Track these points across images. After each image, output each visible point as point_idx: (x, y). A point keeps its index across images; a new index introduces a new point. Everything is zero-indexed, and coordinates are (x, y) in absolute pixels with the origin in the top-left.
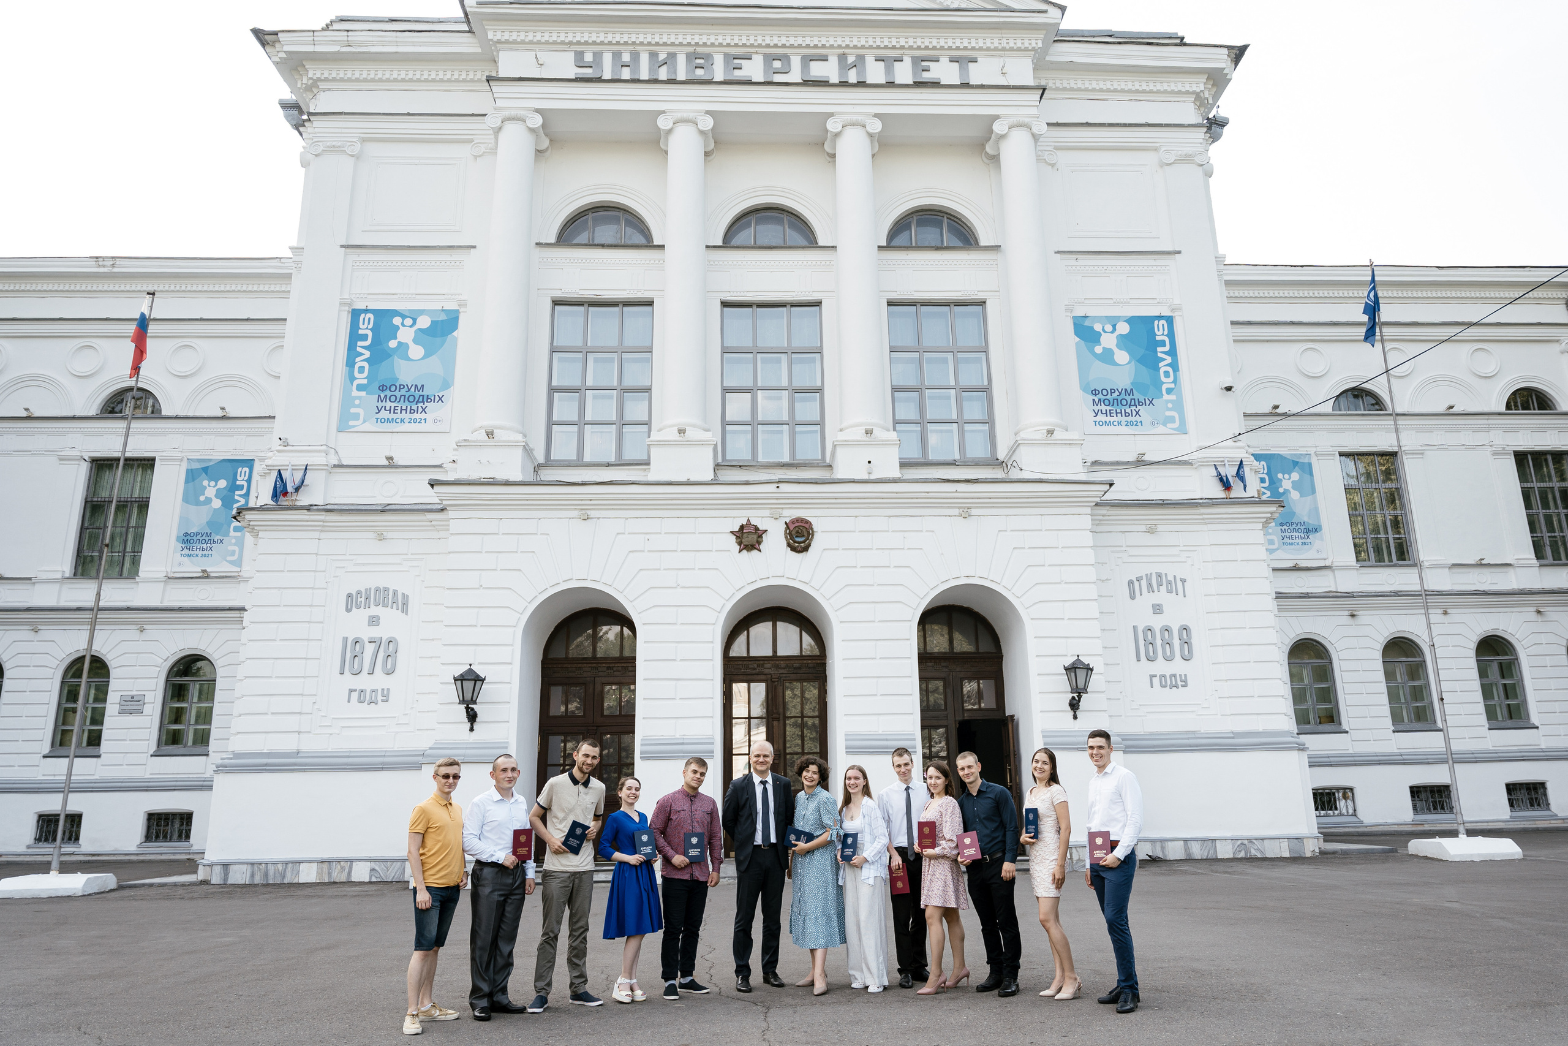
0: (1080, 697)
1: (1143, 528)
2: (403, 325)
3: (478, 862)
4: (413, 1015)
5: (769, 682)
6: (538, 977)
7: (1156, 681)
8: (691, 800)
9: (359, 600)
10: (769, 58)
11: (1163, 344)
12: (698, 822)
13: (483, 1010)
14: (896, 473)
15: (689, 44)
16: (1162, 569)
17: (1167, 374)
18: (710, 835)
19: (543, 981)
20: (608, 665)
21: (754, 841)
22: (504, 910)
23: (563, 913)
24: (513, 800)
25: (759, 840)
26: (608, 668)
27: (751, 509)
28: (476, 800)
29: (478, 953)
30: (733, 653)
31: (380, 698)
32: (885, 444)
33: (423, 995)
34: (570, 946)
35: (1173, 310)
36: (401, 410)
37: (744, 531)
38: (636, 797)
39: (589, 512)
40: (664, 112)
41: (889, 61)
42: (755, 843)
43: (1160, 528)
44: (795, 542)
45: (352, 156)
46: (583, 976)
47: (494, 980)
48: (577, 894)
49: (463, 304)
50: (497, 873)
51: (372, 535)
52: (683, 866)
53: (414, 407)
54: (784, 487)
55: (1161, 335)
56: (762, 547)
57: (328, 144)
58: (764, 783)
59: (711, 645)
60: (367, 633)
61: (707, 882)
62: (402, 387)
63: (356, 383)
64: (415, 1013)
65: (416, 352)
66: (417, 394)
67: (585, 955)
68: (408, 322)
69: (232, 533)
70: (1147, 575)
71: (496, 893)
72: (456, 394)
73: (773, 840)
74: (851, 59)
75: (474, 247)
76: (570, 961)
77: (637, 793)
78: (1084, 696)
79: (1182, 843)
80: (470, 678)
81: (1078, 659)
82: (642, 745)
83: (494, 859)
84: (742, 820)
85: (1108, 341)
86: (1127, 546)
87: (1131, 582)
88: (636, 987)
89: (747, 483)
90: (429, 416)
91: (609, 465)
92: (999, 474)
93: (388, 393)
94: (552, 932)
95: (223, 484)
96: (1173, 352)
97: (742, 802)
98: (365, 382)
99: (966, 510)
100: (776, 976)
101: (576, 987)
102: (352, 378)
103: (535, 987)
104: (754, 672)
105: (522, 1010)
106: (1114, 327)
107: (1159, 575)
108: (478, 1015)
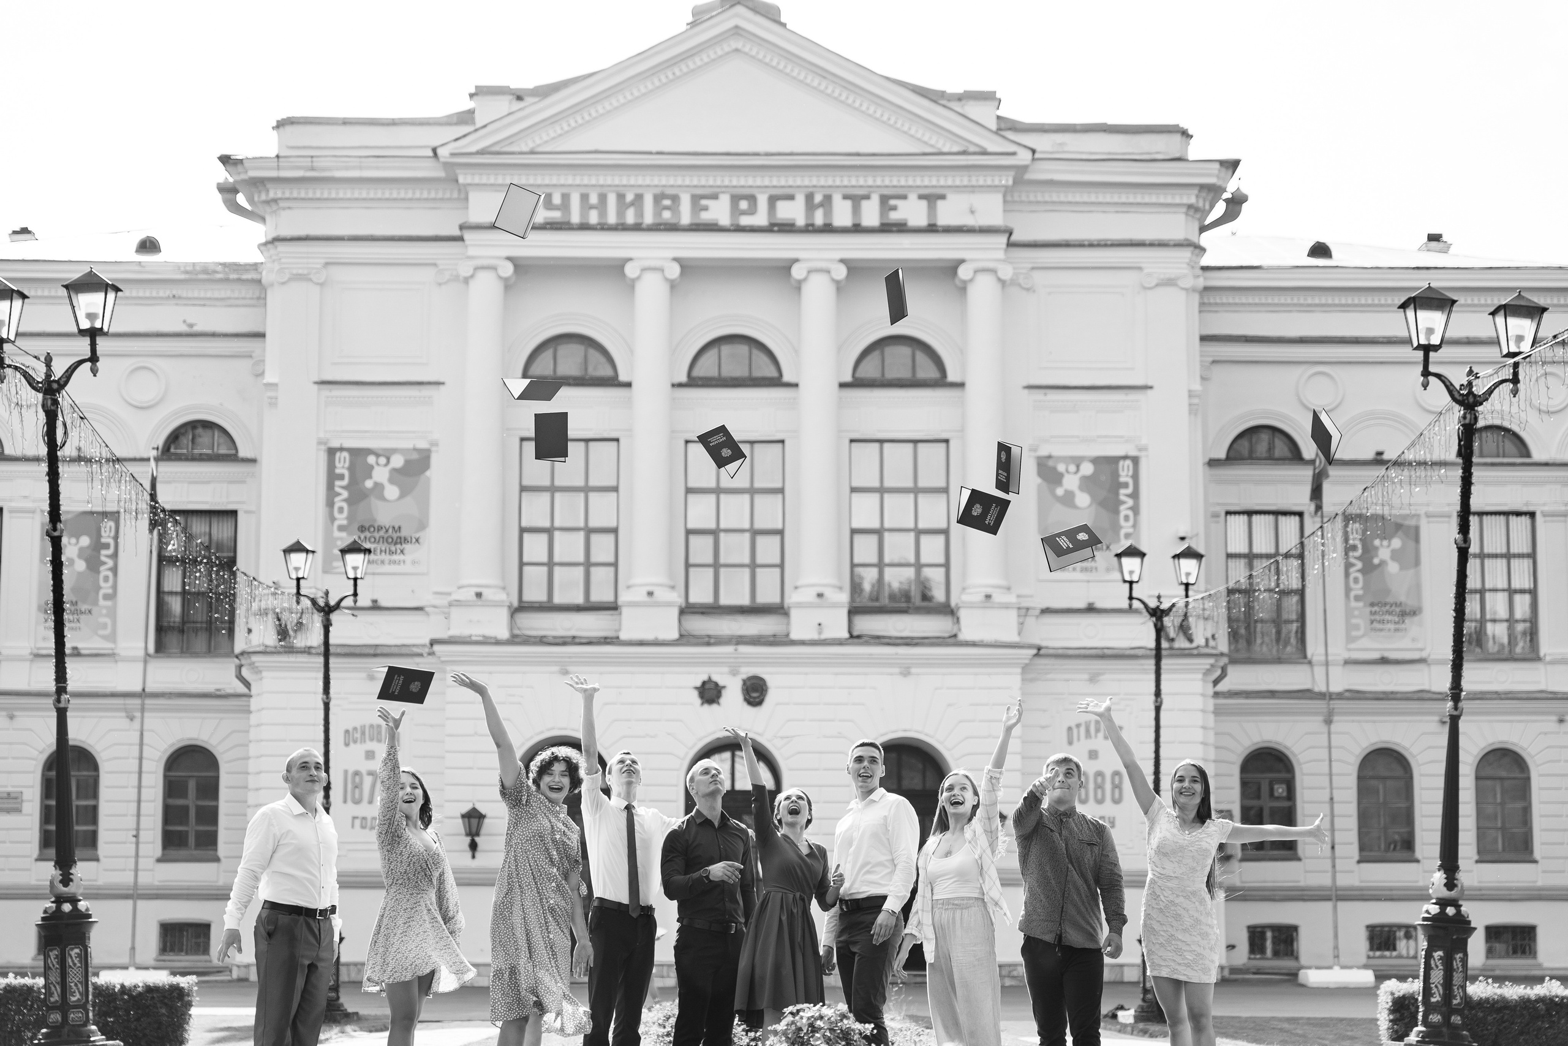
1: (1086, 676)
2: (378, 464)
9: (356, 735)
10: (735, 199)
11: (1126, 485)
14: (844, 633)
15: (656, 186)
17: (1127, 518)
27: (712, 667)
32: (835, 605)
35: (1140, 450)
36: (381, 551)
37: (706, 686)
39: (567, 668)
40: (630, 259)
41: (856, 200)
43: (1102, 677)
45: (318, 284)
49: (435, 444)
51: (364, 675)
53: (393, 548)
54: (742, 649)
55: (1125, 475)
56: (722, 700)
57: (295, 272)
59: (675, 788)
60: (364, 766)
62: (380, 528)
63: (337, 523)
65: (392, 492)
66: (395, 536)
68: (382, 460)
69: (102, 602)
72: (432, 535)
74: (818, 198)
75: (443, 383)
80: (474, 815)
85: (1071, 482)
86: (1070, 694)
87: (1070, 729)
89: (709, 643)
90: (408, 557)
91: (577, 609)
92: (950, 629)
93: (368, 534)
95: (85, 541)
96: (1135, 495)
98: (345, 522)
99: (907, 668)
102: (333, 519)
106: (1078, 467)
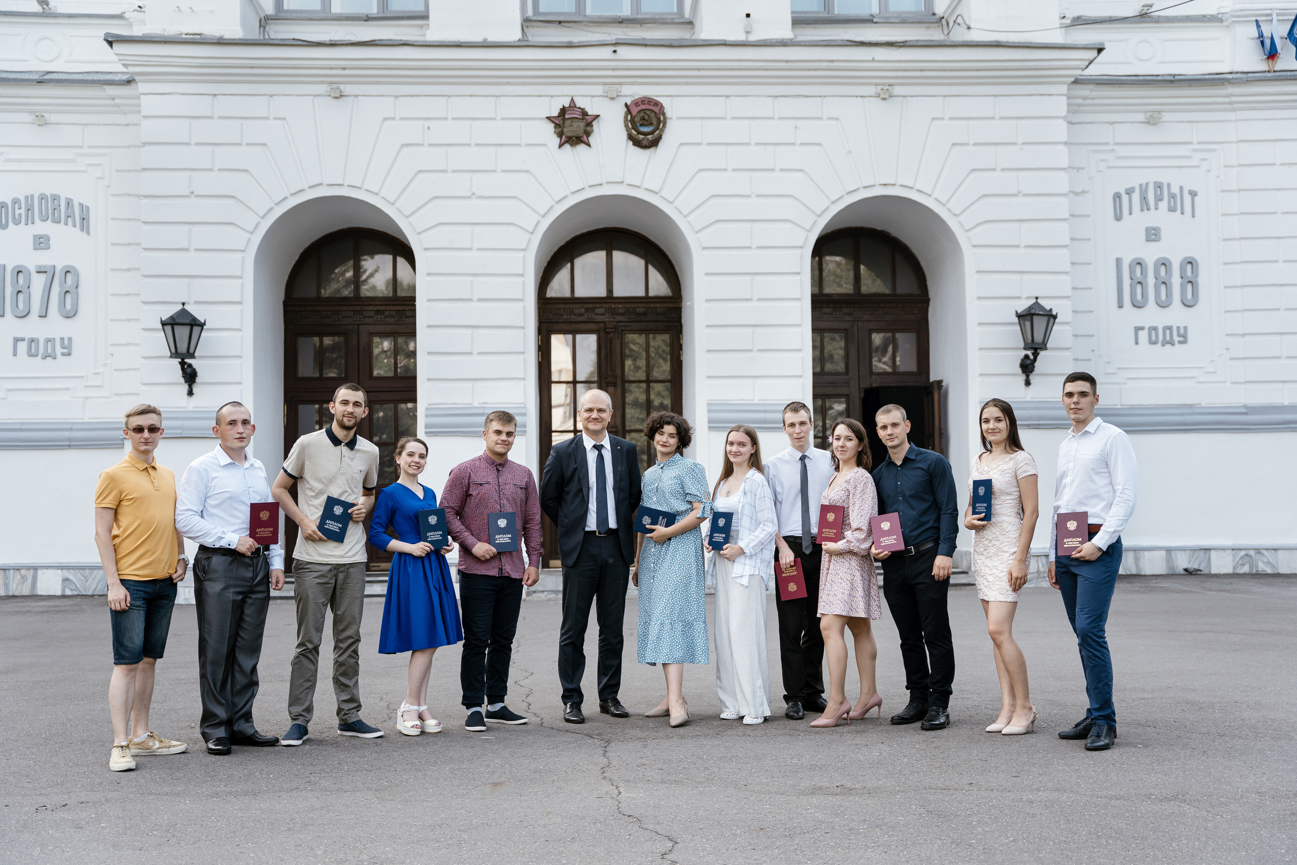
0: (1036, 355)
1: (1141, 117)
3: (203, 548)
4: (122, 747)
5: (602, 333)
6: (294, 700)
7: (1143, 335)
8: (498, 470)
9: (17, 212)
12: (508, 499)
13: (219, 741)
14: (786, 32)
16: (1163, 177)
18: (525, 517)
19: (301, 705)
20: (377, 308)
21: (585, 526)
22: (242, 612)
23: (323, 617)
24: (247, 465)
25: (592, 524)
26: (377, 312)
27: (576, 84)
28: (195, 463)
29: (209, 669)
30: (551, 293)
31: (59, 350)
33: (137, 722)
34: (336, 662)
37: (567, 116)
38: (420, 467)
39: (342, 87)
42: (587, 529)
43: (1166, 117)
44: (639, 133)
46: (354, 702)
47: (234, 704)
48: (342, 593)
50: (231, 563)
51: (28, 118)
52: (488, 557)
54: (624, 52)
56: (592, 139)
58: (598, 448)
59: (521, 279)
60: (33, 260)
61: (521, 580)
64: (124, 744)
67: (356, 672)
70: (1141, 185)
71: (231, 590)
73: (612, 524)
76: (336, 680)
77: (422, 461)
78: (1042, 353)
79: (1163, 553)
80: (183, 321)
81: (1037, 303)
82: (427, 416)
83: (223, 543)
84: (569, 498)
86: (1116, 144)
87: (1117, 196)
88: (426, 715)
89: (570, 46)
91: (368, 19)
92: (936, 35)
94: (311, 642)
97: (568, 473)
99: (886, 87)
100: (617, 703)
101: (345, 714)
103: (290, 713)
104: (581, 319)
105: (273, 743)
107: (1159, 186)
108: (213, 747)
